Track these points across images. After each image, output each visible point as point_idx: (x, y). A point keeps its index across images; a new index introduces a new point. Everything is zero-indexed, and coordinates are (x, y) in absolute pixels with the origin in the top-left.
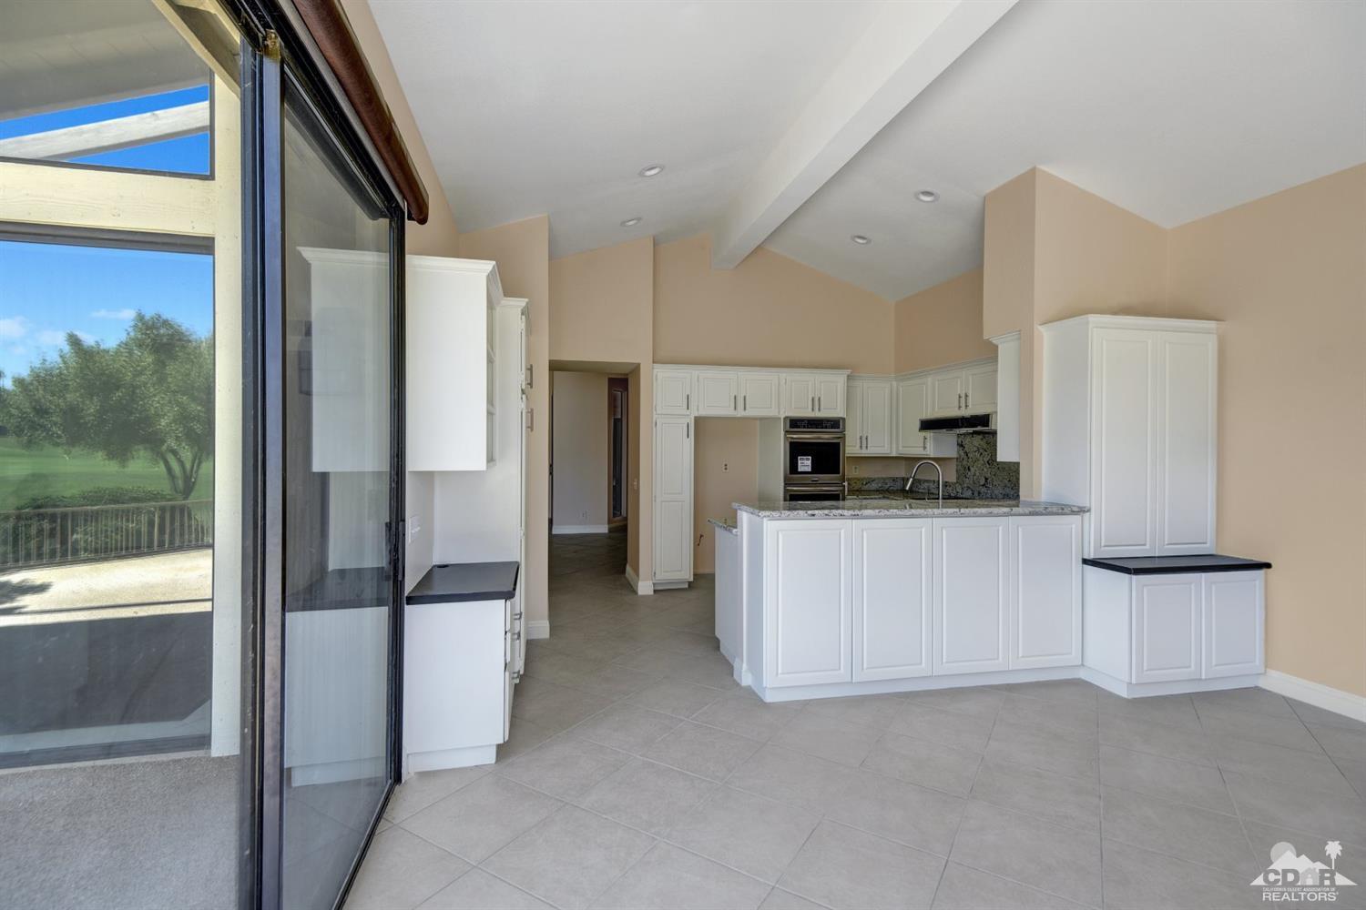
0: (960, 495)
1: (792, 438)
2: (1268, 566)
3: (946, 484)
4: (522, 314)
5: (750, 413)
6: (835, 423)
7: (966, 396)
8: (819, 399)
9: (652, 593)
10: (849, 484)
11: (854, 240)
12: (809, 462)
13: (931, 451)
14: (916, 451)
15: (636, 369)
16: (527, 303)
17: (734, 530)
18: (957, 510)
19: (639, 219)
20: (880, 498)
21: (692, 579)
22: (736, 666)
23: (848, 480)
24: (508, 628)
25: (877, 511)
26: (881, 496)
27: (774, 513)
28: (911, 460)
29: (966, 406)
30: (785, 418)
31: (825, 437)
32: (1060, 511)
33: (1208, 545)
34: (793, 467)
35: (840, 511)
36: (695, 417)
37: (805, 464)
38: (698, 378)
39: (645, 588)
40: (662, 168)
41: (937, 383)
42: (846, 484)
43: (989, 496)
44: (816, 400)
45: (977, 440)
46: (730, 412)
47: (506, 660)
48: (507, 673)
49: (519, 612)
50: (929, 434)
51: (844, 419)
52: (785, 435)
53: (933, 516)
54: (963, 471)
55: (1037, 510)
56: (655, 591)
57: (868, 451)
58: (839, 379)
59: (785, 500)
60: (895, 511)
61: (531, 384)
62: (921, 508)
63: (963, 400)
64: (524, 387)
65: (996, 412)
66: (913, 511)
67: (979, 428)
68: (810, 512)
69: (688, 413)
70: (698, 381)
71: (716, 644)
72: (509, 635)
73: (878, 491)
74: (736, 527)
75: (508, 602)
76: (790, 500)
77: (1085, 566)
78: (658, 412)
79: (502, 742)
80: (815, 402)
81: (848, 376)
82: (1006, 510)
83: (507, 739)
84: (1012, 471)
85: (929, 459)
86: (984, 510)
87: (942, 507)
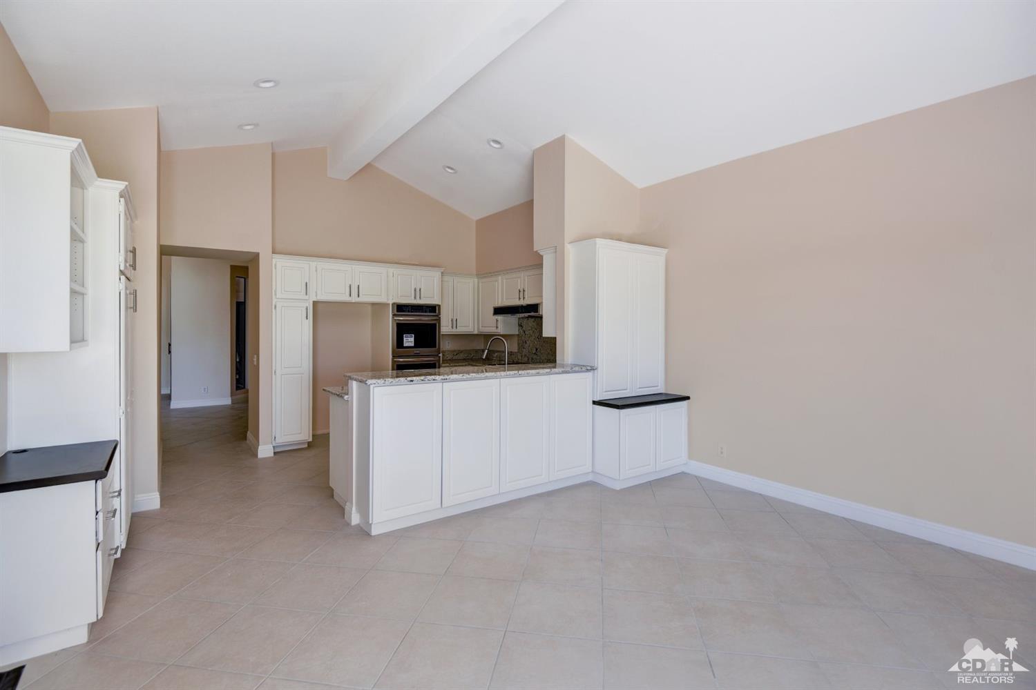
0: (520, 361)
1: (398, 320)
2: (688, 398)
3: (511, 354)
4: (121, 196)
5: (362, 299)
6: (433, 309)
7: (524, 291)
8: (420, 290)
9: (272, 455)
10: (443, 355)
11: (445, 169)
12: (413, 339)
13: (501, 330)
14: (492, 330)
15: (255, 257)
16: (126, 186)
17: (346, 397)
18: (516, 372)
19: (256, 125)
20: (466, 365)
21: (311, 440)
22: (347, 508)
23: (443, 352)
24: (100, 507)
25: (461, 375)
26: (467, 363)
27: (379, 381)
28: (487, 337)
29: (524, 298)
30: (393, 304)
31: (425, 319)
32: (580, 370)
33: (659, 388)
34: (399, 343)
35: (433, 377)
36: (314, 302)
37: (409, 341)
38: (316, 267)
39: (265, 451)
40: (277, 83)
41: (505, 281)
42: (441, 355)
43: (538, 361)
44: (418, 290)
45: (531, 322)
46: (346, 298)
47: (97, 540)
48: (99, 553)
49: (118, 489)
50: (500, 318)
51: (439, 306)
52: (393, 317)
53: (501, 377)
54: (521, 346)
55: (567, 370)
56: (275, 453)
57: (457, 330)
58: (435, 275)
59: (393, 369)
60: (474, 374)
61: (134, 267)
62: (492, 372)
63: (522, 293)
64: (122, 268)
65: (542, 303)
66: (487, 374)
67: (532, 314)
68: (409, 379)
69: (307, 297)
70: (316, 271)
71: (330, 493)
72: (100, 514)
73: (464, 359)
74: (347, 394)
75: (99, 482)
76: (397, 369)
77: (594, 406)
78: (277, 297)
79: (95, 620)
80: (417, 292)
81: (442, 273)
82: (548, 370)
83: (100, 615)
84: (552, 341)
85: (498, 335)
86: (533, 372)
87: (508, 370)
